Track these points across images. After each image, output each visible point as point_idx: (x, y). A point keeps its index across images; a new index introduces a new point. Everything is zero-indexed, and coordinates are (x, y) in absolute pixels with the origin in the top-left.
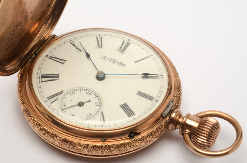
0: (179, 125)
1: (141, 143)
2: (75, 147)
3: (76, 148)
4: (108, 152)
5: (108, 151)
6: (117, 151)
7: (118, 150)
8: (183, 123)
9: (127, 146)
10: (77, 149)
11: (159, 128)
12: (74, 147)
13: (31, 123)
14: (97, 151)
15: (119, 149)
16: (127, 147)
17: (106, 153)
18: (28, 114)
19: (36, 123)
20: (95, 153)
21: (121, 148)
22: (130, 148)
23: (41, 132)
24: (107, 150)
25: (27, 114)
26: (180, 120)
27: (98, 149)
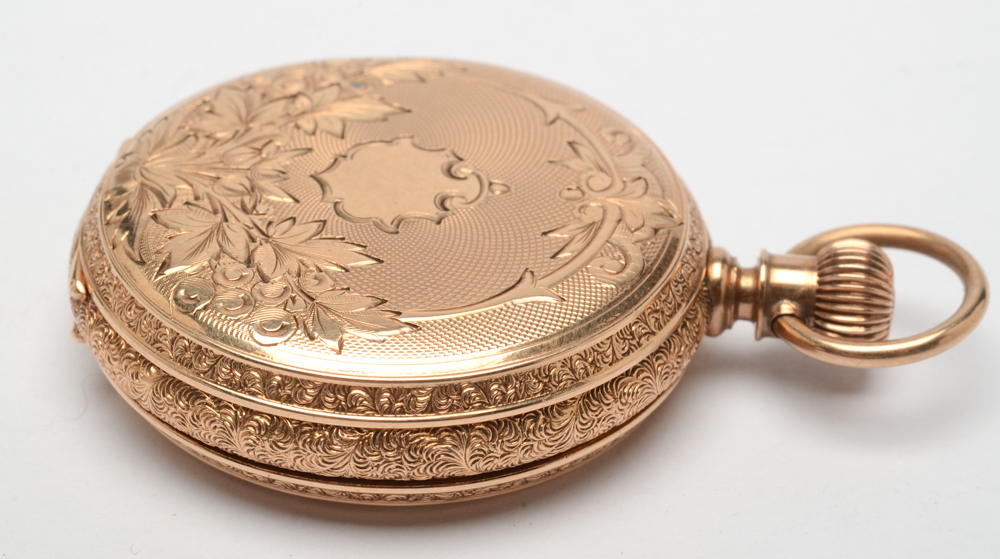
0: (746, 301)
1: (649, 381)
2: (421, 453)
3: (427, 454)
4: (546, 437)
5: (548, 434)
6: (579, 426)
7: (581, 423)
8: (763, 287)
9: (607, 399)
10: (430, 456)
11: (688, 319)
12: (418, 453)
13: (208, 422)
14: (508, 441)
15: (584, 418)
16: (608, 405)
17: (542, 447)
18: (185, 394)
19: (233, 414)
20: (502, 456)
21: (590, 413)
22: (621, 407)
23: (265, 438)
24: (543, 433)
25: (180, 393)
26: (747, 283)
27: (510, 433)
